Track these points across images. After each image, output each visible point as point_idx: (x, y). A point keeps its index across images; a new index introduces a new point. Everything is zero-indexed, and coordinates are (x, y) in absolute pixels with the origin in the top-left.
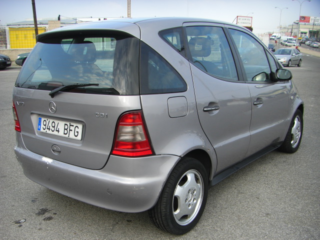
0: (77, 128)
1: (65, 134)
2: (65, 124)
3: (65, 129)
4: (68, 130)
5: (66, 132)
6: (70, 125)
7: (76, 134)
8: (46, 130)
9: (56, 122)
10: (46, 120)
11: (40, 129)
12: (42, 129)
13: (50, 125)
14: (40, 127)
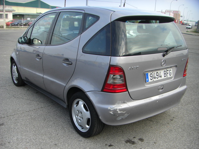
0: (170, 71)
1: (165, 77)
2: (164, 71)
3: (164, 74)
4: (166, 74)
6: (167, 71)
7: (170, 74)
8: (153, 79)
9: (159, 72)
10: (152, 73)
11: (148, 81)
12: (150, 81)
13: (155, 75)
14: (148, 80)
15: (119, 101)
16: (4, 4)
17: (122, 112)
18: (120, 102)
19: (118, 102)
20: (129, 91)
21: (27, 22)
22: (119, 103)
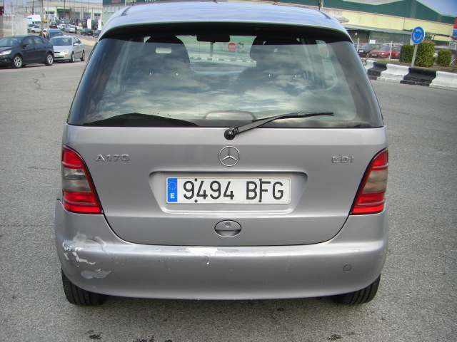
0: (278, 185)
1: (248, 198)
2: (248, 183)
3: (248, 190)
4: (258, 190)
5: (251, 194)
6: (262, 183)
7: (278, 195)
8: (195, 197)
9: (223, 181)
10: (193, 181)
11: (175, 200)
12: (181, 199)
13: (206, 187)
14: (176, 196)
15: (81, 232)
16: (322, 4)
17: (86, 261)
18: (84, 236)
19: (78, 234)
20: (106, 215)
21: (367, 49)
22: (80, 238)
